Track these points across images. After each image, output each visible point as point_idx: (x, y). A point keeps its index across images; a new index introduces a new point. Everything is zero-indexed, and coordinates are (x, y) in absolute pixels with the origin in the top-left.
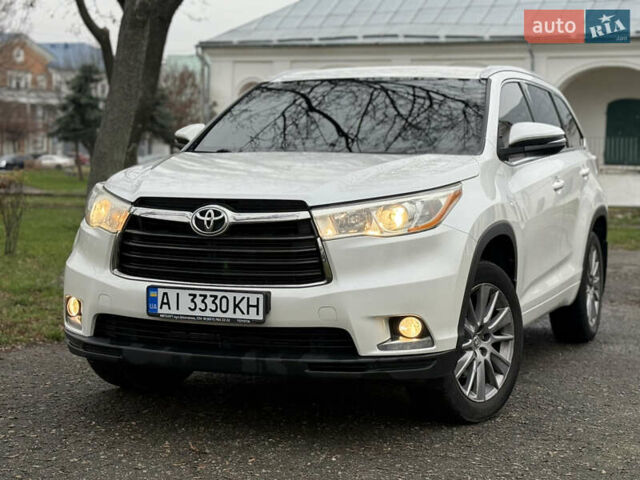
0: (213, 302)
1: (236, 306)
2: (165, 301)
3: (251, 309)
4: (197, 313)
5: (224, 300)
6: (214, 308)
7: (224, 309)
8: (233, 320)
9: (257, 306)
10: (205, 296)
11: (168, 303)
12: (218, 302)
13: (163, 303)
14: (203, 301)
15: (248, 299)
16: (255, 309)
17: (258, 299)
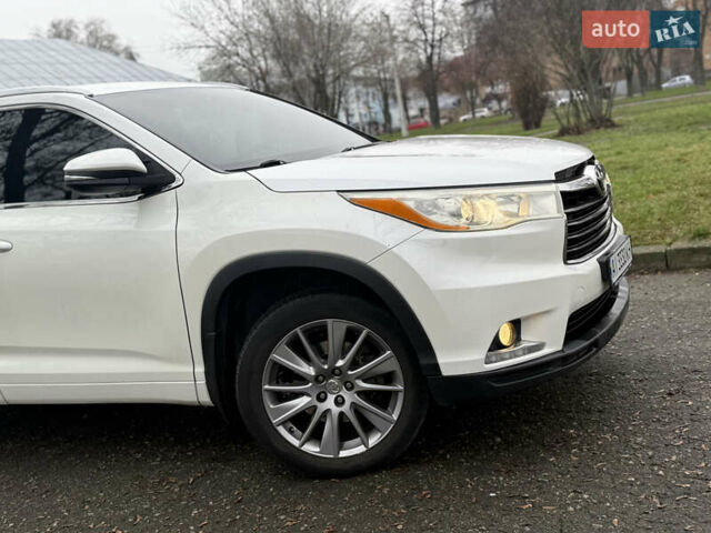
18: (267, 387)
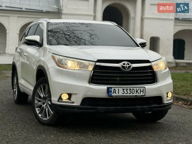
0: (130, 91)
1: (137, 91)
2: (114, 91)
3: (141, 92)
4: (125, 94)
5: (133, 90)
6: (130, 93)
7: (133, 93)
8: (136, 96)
9: (143, 91)
10: (127, 89)
11: (115, 92)
12: (131, 90)
13: (114, 92)
14: (127, 91)
15: (140, 89)
16: (142, 92)
17: (143, 89)
18: (36, 97)
